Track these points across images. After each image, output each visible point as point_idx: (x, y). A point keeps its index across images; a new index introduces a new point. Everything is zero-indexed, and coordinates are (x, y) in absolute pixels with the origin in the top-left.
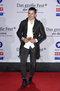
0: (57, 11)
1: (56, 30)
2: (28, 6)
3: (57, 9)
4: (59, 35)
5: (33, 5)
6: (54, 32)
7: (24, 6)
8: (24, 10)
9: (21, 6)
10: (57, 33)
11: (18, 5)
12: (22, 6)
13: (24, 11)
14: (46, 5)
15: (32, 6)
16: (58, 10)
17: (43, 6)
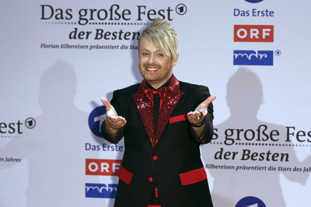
0: (236, 39)
1: (235, 137)
2: (95, 14)
3: (237, 28)
4: (249, 163)
5: (120, 12)
6: (223, 146)
7: (76, 18)
8: (75, 35)
9: (61, 15)
10: (239, 149)
11: (48, 12)
12: (65, 15)
13: (77, 42)
14: (181, 9)
15: (114, 16)
16: (242, 33)
17: (166, 14)
